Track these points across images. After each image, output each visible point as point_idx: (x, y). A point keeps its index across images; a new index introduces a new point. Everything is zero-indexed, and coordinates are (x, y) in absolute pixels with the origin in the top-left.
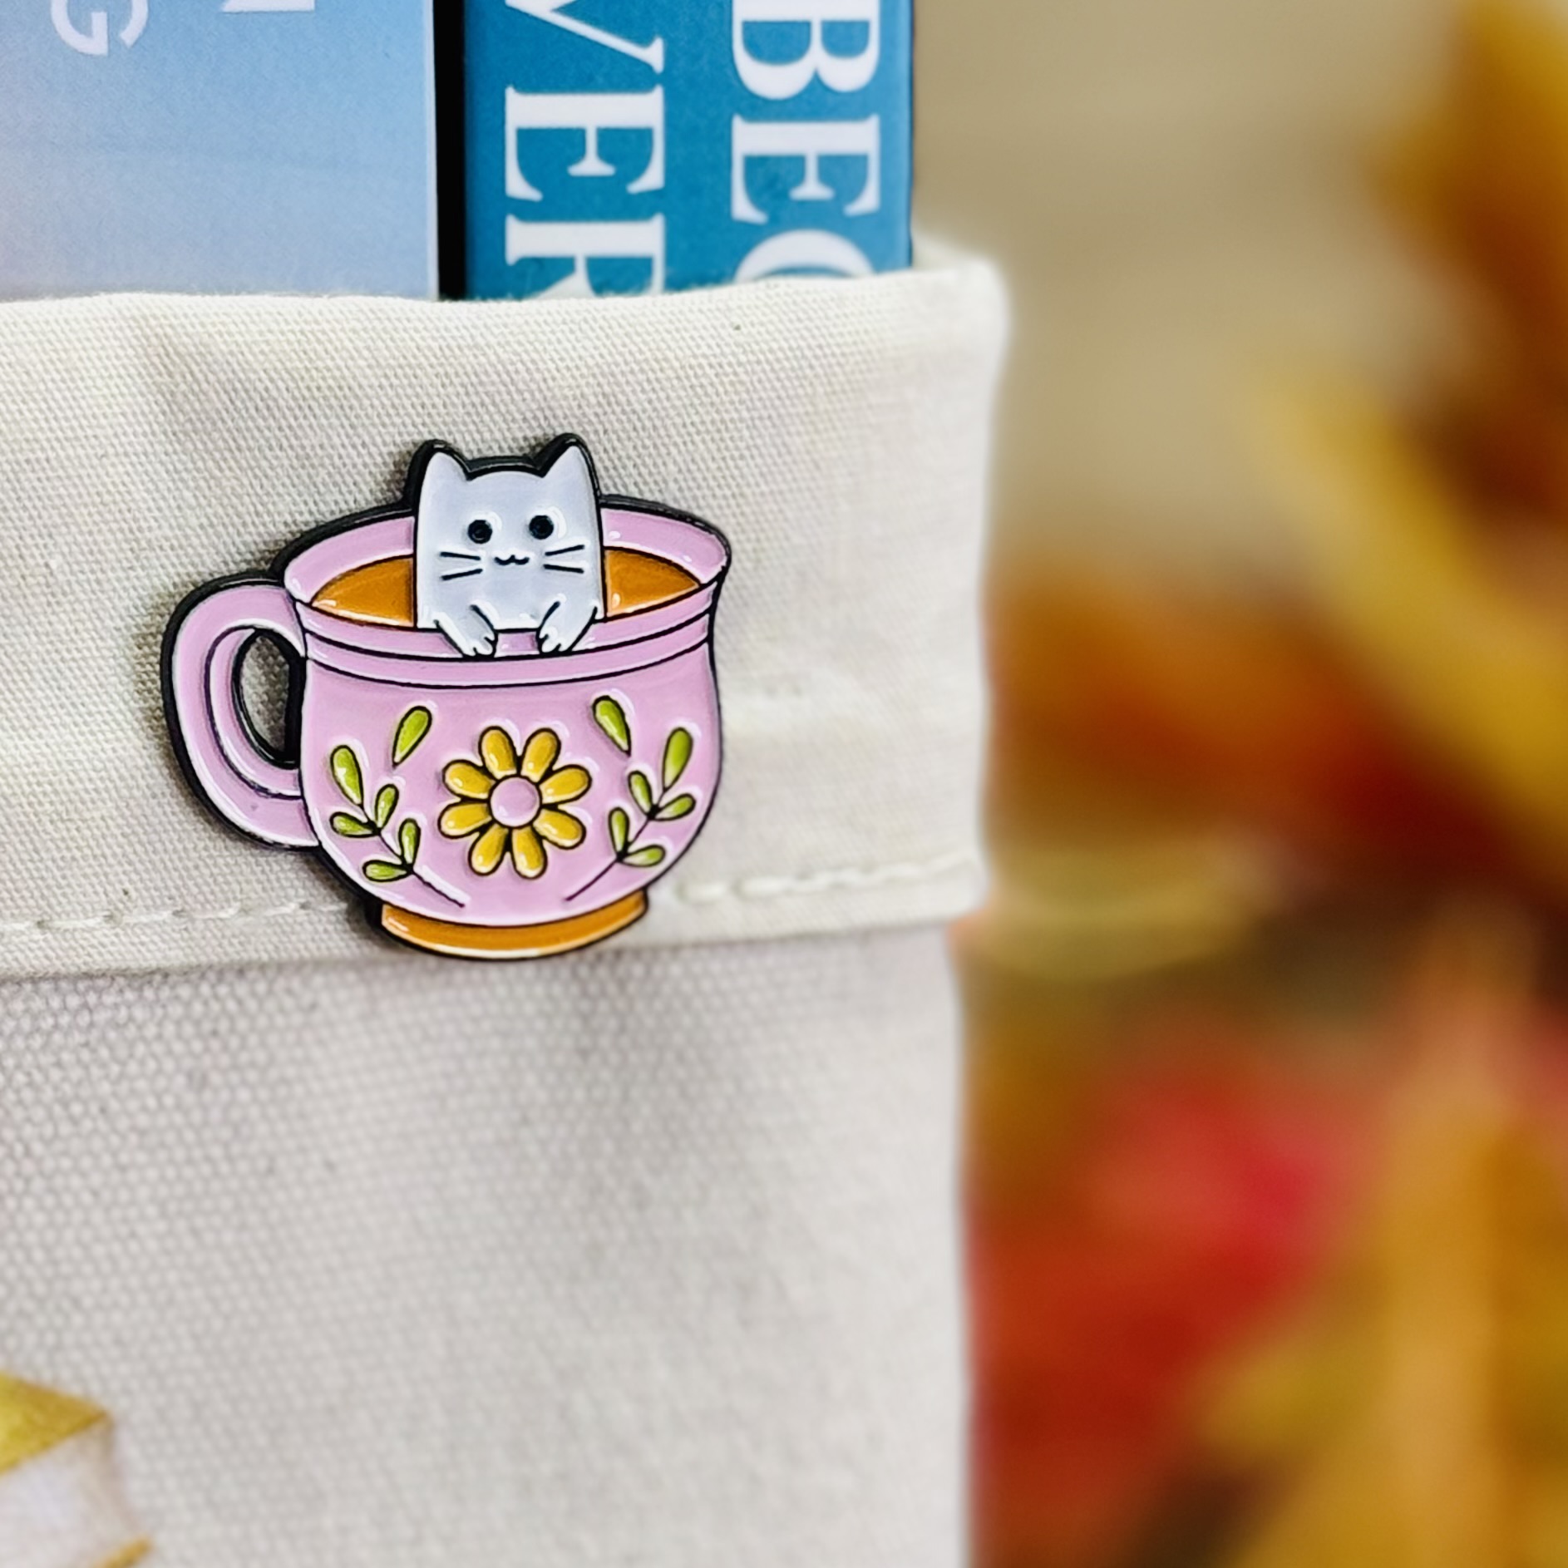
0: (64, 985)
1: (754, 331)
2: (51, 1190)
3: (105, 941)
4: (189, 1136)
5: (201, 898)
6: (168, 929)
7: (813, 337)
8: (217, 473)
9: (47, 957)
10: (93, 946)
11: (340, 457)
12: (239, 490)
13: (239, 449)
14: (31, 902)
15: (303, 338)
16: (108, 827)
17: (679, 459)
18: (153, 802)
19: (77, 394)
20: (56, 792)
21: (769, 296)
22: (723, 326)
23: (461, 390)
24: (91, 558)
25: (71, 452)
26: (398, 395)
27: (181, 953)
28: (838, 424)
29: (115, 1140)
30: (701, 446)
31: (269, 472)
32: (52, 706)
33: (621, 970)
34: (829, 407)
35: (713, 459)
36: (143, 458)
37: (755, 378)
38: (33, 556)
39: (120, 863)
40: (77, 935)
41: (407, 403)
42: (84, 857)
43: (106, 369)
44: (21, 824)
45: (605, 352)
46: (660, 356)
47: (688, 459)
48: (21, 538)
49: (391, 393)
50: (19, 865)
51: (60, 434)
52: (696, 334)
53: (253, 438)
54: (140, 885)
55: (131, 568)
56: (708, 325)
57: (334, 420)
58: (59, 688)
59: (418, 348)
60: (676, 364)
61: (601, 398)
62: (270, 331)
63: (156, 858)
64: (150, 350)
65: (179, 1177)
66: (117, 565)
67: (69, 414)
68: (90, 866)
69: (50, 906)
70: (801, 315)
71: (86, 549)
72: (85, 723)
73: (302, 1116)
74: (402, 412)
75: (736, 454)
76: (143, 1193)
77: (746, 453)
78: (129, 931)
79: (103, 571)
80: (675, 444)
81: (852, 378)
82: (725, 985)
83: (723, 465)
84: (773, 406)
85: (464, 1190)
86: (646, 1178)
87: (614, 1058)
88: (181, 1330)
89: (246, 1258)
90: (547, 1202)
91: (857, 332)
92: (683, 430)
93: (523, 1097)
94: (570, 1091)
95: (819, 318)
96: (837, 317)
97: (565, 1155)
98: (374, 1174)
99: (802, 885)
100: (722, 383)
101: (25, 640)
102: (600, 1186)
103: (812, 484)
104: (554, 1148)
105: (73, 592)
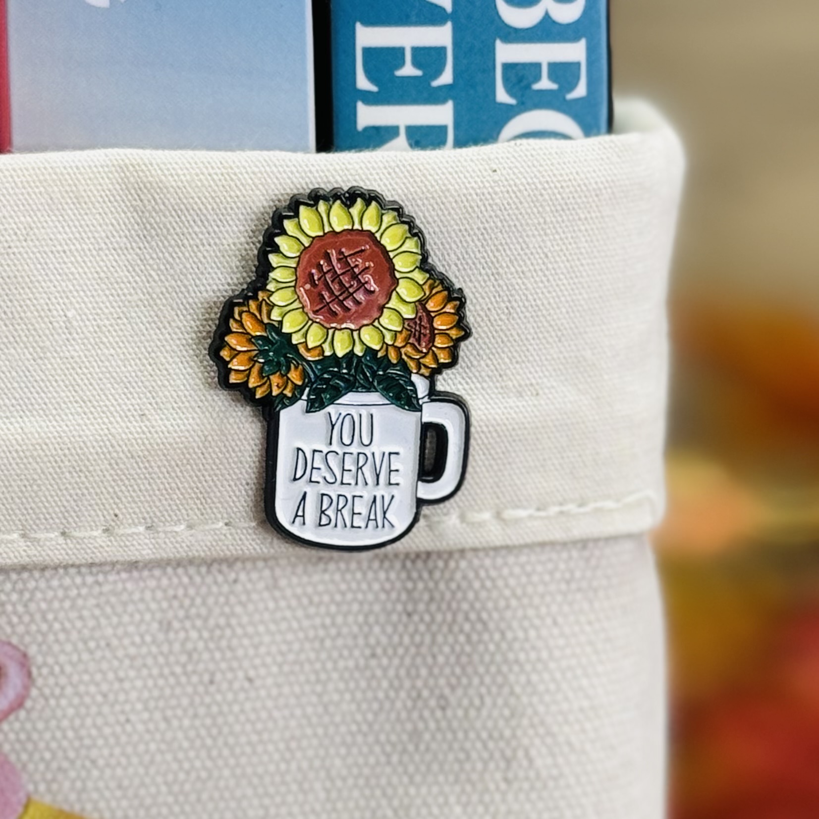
0: (83, 570)
1: (504, 172)
3: (103, 544)
5: (163, 519)
6: (142, 537)
7: (543, 176)
8: (170, 260)
9: (67, 554)
10: (95, 548)
12: (184, 270)
13: (184, 245)
14: (57, 521)
15: (222, 178)
16: (104, 476)
17: (458, 252)
18: (132, 460)
19: (82, 212)
20: (72, 455)
21: (516, 151)
22: (486, 170)
24: (93, 311)
25: (78, 246)
27: (150, 552)
28: (560, 230)
29: (116, 663)
30: (471, 244)
31: (203, 260)
32: (70, 402)
33: (430, 564)
34: (554, 219)
36: (125, 252)
37: (505, 202)
38: (57, 311)
39: (112, 498)
40: (86, 541)
42: (90, 494)
43: (101, 196)
44: (51, 474)
46: (444, 188)
47: (463, 251)
48: (49, 299)
50: (49, 498)
51: (71, 235)
52: (467, 175)
53: (192, 239)
54: (124, 511)
55: (119, 318)
56: (476, 169)
58: (75, 391)
60: (455, 194)
62: (203, 174)
63: (134, 494)
64: (130, 186)
66: (110, 316)
68: (94, 499)
69: (68, 522)
70: (535, 163)
71: (90, 305)
75: (494, 249)
77: (500, 247)
78: (118, 538)
79: (101, 320)
80: (455, 242)
81: (568, 202)
82: (493, 573)
83: (485, 255)
84: (517, 219)
85: (336, 697)
86: (447, 691)
87: (427, 618)
88: (159, 779)
89: (198, 736)
90: (387, 705)
91: (571, 173)
92: (460, 234)
93: (372, 641)
94: (401, 637)
95: (547, 165)
96: (559, 164)
97: (397, 676)
98: (279, 686)
99: (542, 514)
100: (484, 205)
101: (53, 361)
102: (419, 696)
103: (543, 267)
104: (391, 673)
105: (83, 333)
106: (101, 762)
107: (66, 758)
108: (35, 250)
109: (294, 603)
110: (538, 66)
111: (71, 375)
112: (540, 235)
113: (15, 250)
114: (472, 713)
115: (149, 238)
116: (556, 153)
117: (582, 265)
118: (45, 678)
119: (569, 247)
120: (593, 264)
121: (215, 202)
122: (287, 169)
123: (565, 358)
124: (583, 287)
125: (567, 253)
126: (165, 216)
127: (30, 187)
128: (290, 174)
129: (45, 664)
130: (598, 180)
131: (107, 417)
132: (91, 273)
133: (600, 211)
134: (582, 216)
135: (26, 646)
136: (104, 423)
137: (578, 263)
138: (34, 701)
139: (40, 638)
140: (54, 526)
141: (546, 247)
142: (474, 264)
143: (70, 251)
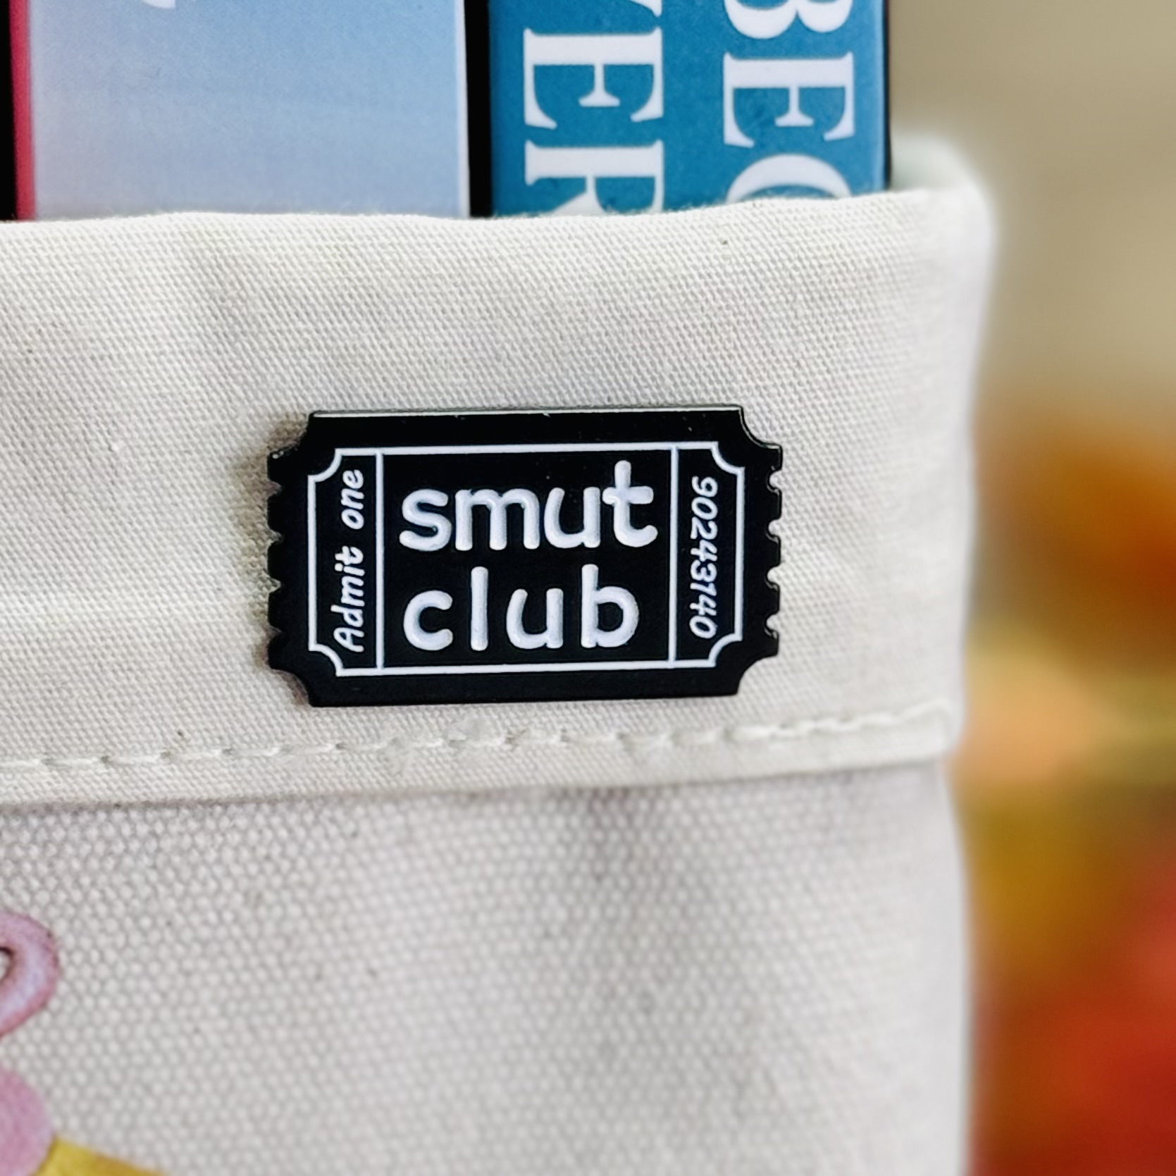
0: (134, 815)
1: (738, 244)
2: (123, 991)
3: (161, 775)
4: (246, 946)
6: (218, 765)
7: (793, 250)
8: (263, 369)
9: (110, 788)
10: (151, 780)
11: (371, 356)
12: (282, 384)
13: (282, 349)
14: (96, 741)
15: (337, 253)
16: (164, 677)
17: (674, 358)
18: (203, 655)
19: (137, 300)
20: (117, 646)
21: (754, 215)
22: (712, 242)
23: (477, 297)
24: (151, 443)
25: (131, 350)
26: (421, 302)
27: (229, 787)
28: (817, 328)
29: (180, 949)
30: (693, 347)
31: (308, 369)
33: (629, 806)
34: (808, 312)
35: (704, 358)
36: (198, 357)
37: (740, 287)
38: (99, 442)
39: (174, 708)
40: (137, 770)
41: (429, 308)
42: (143, 703)
43: (163, 277)
44: (87, 674)
45: (604, 263)
46: (654, 267)
47: (682, 357)
48: (87, 425)
49: (414, 300)
50: (85, 710)
51: (121, 335)
52: (687, 249)
53: (294, 339)
54: (192, 727)
55: (188, 452)
56: (699, 240)
57: (364, 324)
58: (123, 555)
59: (439, 261)
60: (669, 274)
61: (602, 304)
62: (310, 246)
63: (206, 703)
64: (204, 263)
65: (238, 981)
66: (174, 449)
67: (129, 316)
68: (149, 710)
69: (112, 743)
70: (784, 232)
71: (145, 434)
72: (145, 587)
73: (346, 928)
74: (424, 316)
75: (725, 354)
76: (206, 995)
77: (734, 353)
78: (183, 767)
79: (162, 454)
80: (670, 345)
81: (829, 287)
82: (720, 818)
83: (713, 363)
84: (758, 312)
85: (493, 995)
86: (652, 987)
87: (624, 882)
88: (242, 1114)
89: (298, 1052)
90: (567, 1006)
91: (834, 246)
92: (677, 333)
93: (545, 915)
94: (586, 909)
95: (799, 234)
96: (815, 232)
97: (582, 965)
98: (412, 980)
99: (789, 733)
100: (711, 292)
101: (92, 513)
102: (613, 993)
103: (795, 381)
104: (573, 960)
105: (135, 472)
106: (158, 1088)
107: (108, 1082)
108: (67, 355)
109: (435, 862)
110: (783, 93)
111: (117, 532)
112: (789, 335)
113: (39, 355)
114: (689, 1018)
115: (232, 338)
116: (812, 217)
117: (848, 377)
118: (78, 968)
119: (830, 351)
120: (864, 376)
121: (328, 288)
122: (431, 241)
123: (822, 510)
124: (850, 410)
125: (827, 360)
126: (254, 305)
127: (62, 264)
128: (434, 247)
129: (78, 947)
130: (870, 255)
131: (168, 593)
132: (148, 387)
133: (873, 301)
134: (848, 307)
135: (51, 922)
136: (163, 601)
137: (842, 374)
138: (63, 999)
139: (71, 911)
140: (92, 748)
141: (797, 350)
142: (697, 375)
143: (119, 356)
